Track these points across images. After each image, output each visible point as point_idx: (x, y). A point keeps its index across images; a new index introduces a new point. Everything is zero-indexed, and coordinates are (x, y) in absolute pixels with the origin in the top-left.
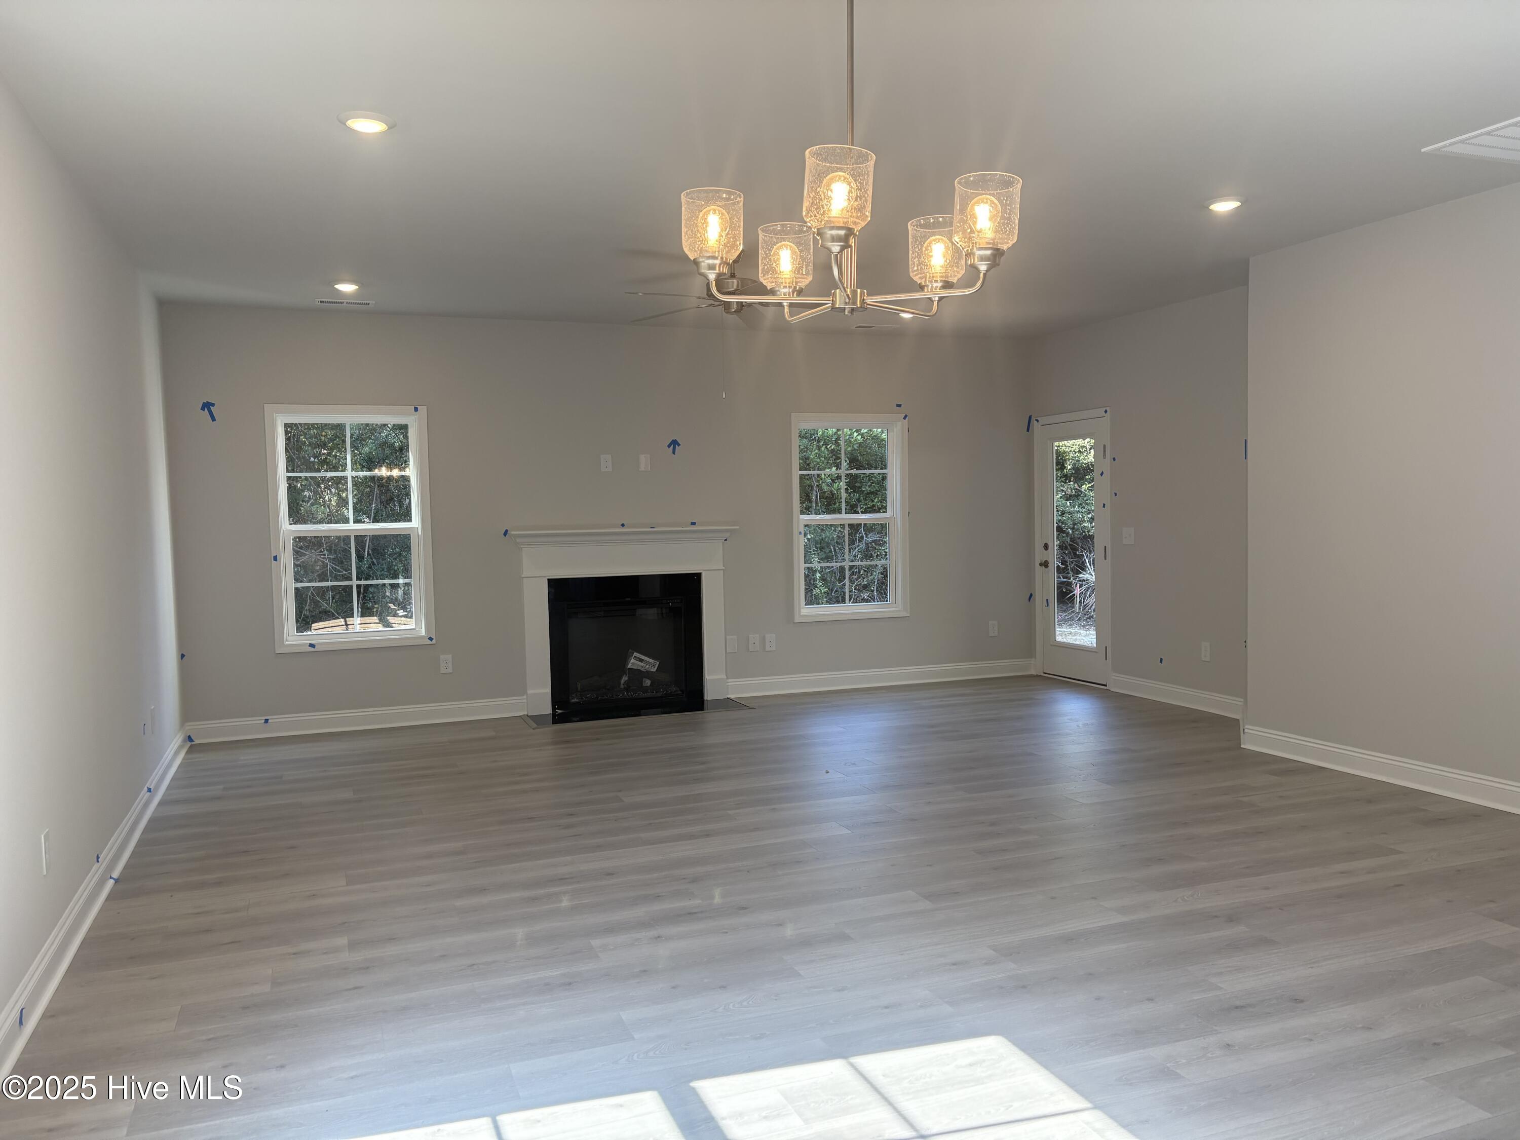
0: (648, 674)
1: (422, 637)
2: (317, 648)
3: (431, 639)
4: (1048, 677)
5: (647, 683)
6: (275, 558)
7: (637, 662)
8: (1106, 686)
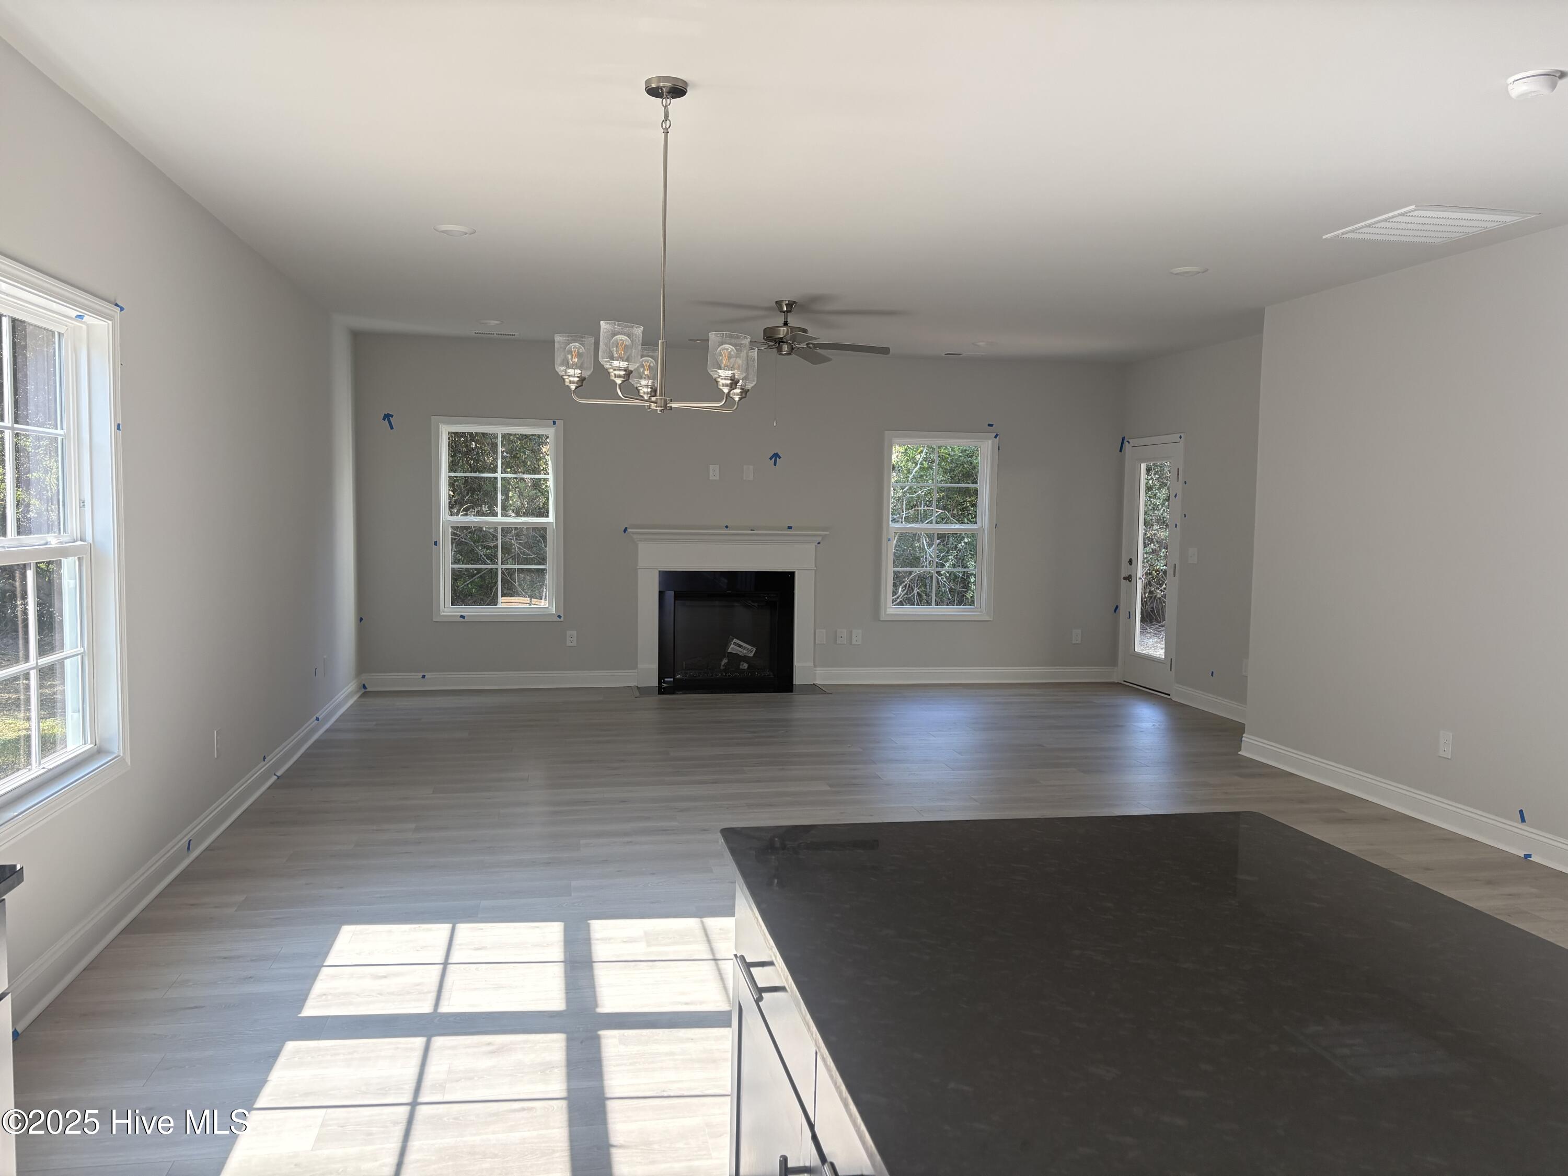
0: (745, 659)
1: (552, 615)
2: (466, 620)
3: (559, 617)
4: (1126, 685)
5: (745, 666)
6: (436, 543)
7: (737, 647)
8: (1169, 695)
